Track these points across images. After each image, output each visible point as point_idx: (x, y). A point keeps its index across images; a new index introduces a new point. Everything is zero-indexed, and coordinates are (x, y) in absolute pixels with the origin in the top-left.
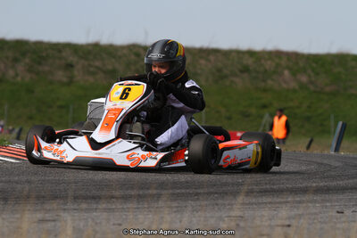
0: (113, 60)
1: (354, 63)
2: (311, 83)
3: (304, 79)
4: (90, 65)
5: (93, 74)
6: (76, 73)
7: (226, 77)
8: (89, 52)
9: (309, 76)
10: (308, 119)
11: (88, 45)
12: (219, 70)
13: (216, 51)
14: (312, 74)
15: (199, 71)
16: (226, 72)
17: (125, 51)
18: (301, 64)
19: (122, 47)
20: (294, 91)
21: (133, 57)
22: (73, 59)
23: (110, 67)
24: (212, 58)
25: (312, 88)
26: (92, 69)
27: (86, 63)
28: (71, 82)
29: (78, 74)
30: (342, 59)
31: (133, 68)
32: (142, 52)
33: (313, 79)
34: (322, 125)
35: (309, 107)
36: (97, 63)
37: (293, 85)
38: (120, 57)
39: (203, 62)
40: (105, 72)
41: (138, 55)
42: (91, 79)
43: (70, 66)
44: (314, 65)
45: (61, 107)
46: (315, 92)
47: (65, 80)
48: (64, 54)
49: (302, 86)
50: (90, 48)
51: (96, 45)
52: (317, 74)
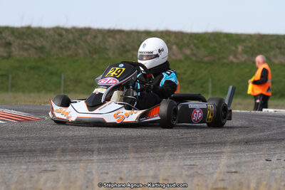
0: (42, 39)
1: (225, 40)
2: (194, 55)
3: (188, 52)
4: (24, 44)
5: (26, 50)
6: (13, 49)
7: (128, 51)
8: (24, 33)
9: (192, 50)
10: (192, 82)
11: (22, 28)
12: (123, 46)
13: (121, 32)
14: (194, 48)
15: (108, 47)
16: (128, 47)
17: (51, 32)
18: (186, 41)
19: (49, 30)
20: (181, 61)
21: (57, 37)
22: (11, 39)
23: (39, 45)
24: (117, 36)
25: (194, 59)
26: (25, 46)
27: (21, 42)
28: (9, 56)
29: (15, 50)
30: (217, 36)
31: (57, 45)
32: (64, 33)
33: (195, 52)
34: (202, 87)
35: (192, 73)
36: (29, 42)
37: (180, 57)
38: (47, 37)
39: (110, 40)
40: (36, 49)
41: (61, 35)
42: (25, 54)
43: (9, 44)
44: (196, 41)
45: (3, 75)
46: (196, 61)
47: (5, 55)
48: (4, 35)
49: (187, 58)
50: (24, 30)
51: (29, 28)
52: (198, 48)
